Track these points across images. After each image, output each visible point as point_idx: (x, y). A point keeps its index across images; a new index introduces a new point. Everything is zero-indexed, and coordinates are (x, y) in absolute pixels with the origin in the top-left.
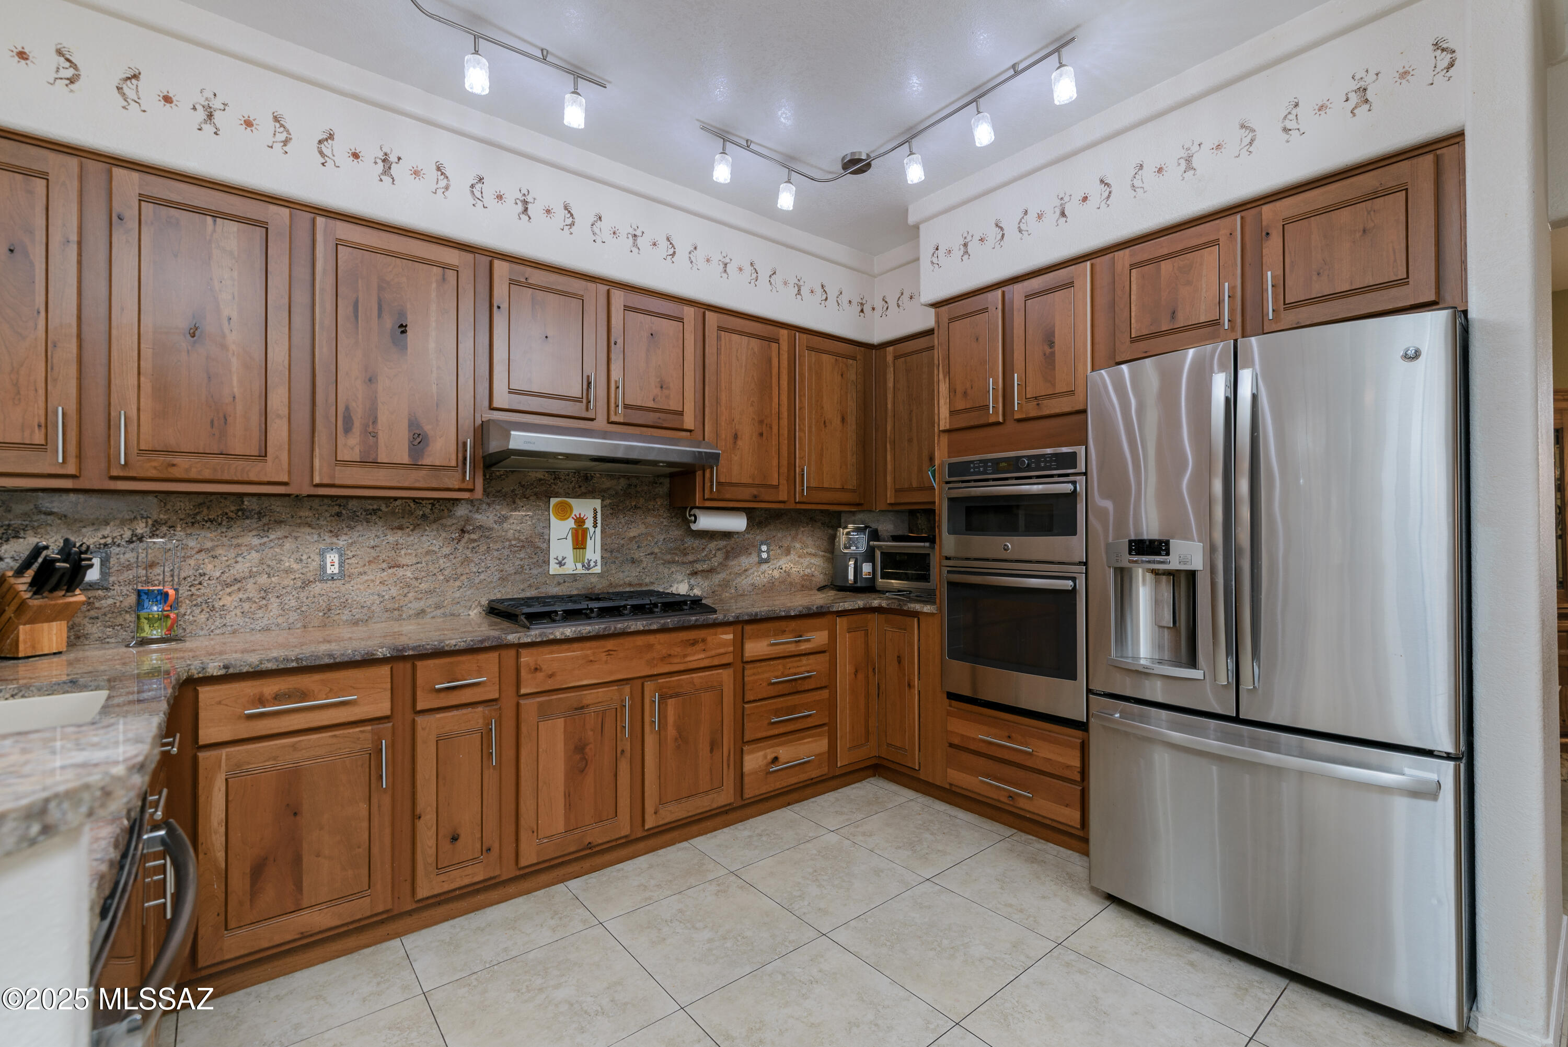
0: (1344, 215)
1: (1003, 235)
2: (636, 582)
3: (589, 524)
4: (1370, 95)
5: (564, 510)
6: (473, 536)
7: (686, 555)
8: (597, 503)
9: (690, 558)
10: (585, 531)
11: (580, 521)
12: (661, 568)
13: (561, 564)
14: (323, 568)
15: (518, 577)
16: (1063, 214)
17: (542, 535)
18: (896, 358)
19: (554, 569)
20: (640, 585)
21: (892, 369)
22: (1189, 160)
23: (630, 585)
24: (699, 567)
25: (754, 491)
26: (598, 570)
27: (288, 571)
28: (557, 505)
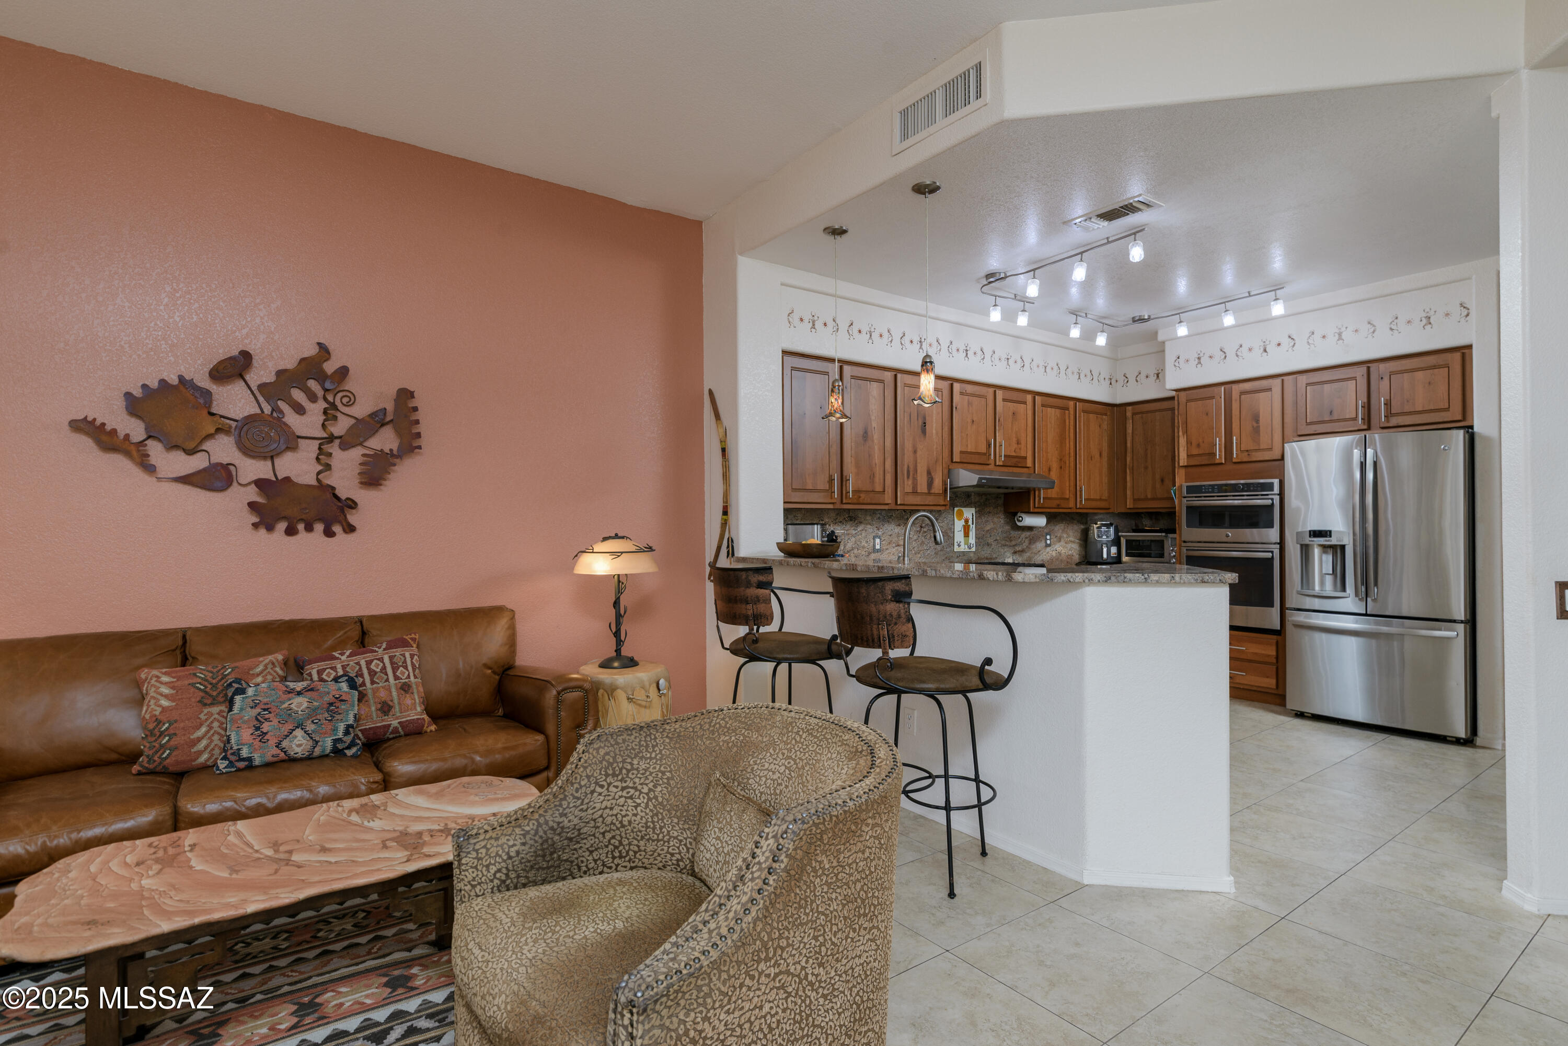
0: (1420, 375)
1: (1225, 357)
2: (989, 557)
3: (970, 522)
4: (1432, 320)
5: (960, 515)
6: (925, 530)
7: (1011, 541)
8: (973, 510)
9: (1013, 543)
10: (969, 526)
11: (967, 521)
12: (1000, 549)
13: (959, 545)
14: (874, 546)
15: (942, 553)
16: (1265, 351)
17: (951, 529)
18: (1134, 414)
19: (956, 549)
20: (991, 559)
21: (1131, 421)
22: (1340, 334)
23: (987, 559)
24: (1018, 548)
25: (1058, 502)
26: (973, 549)
27: (864, 547)
28: (957, 511)
